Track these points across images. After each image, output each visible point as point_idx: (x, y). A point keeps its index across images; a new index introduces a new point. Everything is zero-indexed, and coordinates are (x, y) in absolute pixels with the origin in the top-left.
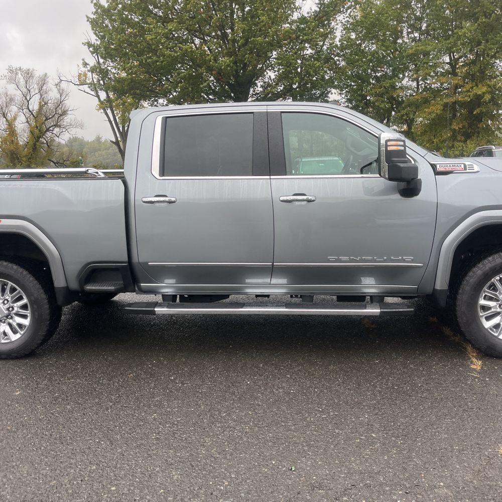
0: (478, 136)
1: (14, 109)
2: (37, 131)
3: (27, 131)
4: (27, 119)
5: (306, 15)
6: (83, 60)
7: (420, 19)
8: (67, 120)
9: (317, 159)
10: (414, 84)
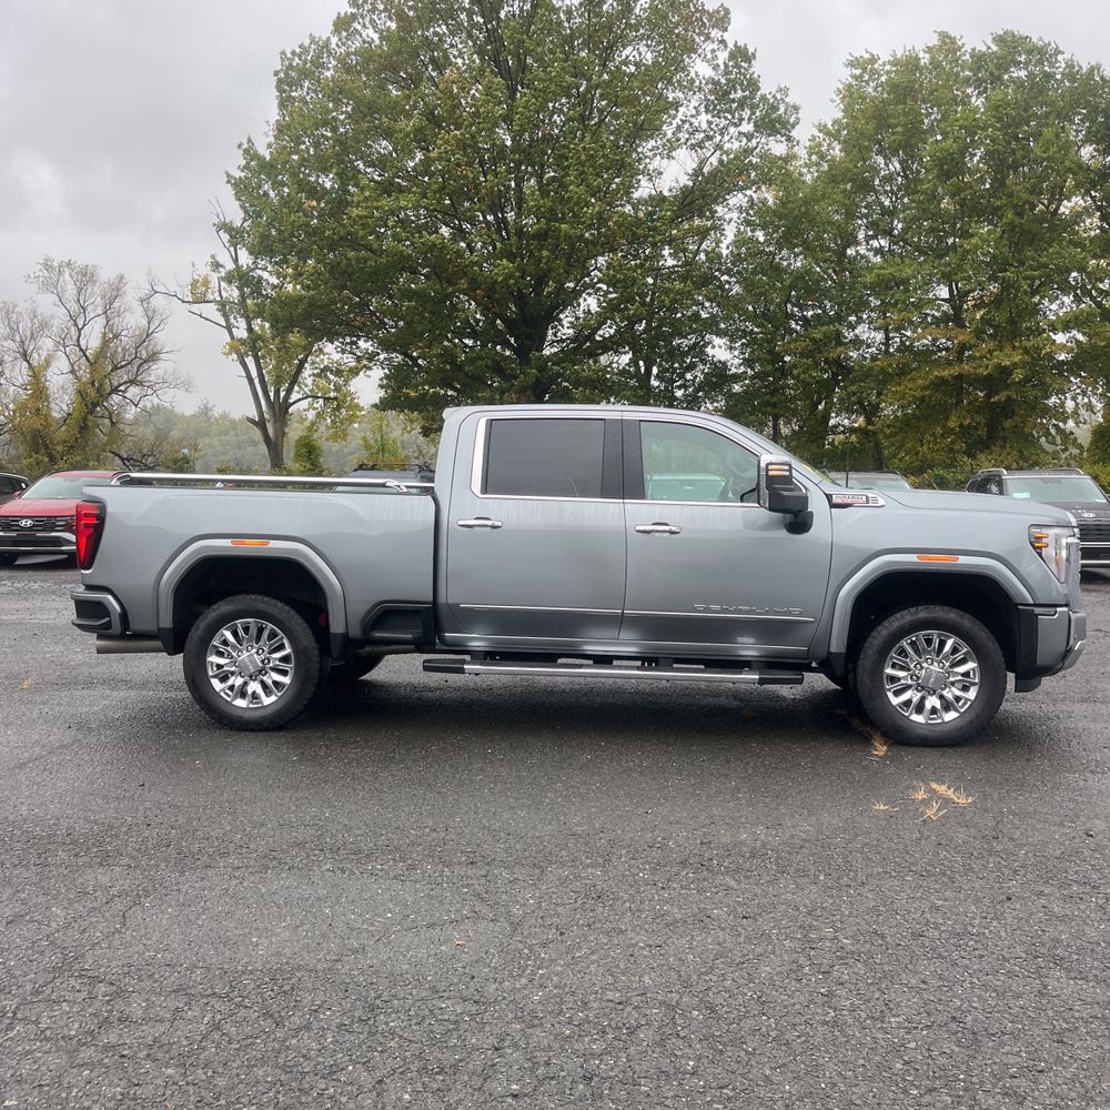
0: (1003, 447)
1: (47, 344)
2: (92, 393)
3: (71, 389)
4: (72, 365)
5: (666, 193)
6: (213, 257)
7: (891, 213)
8: (156, 371)
9: (683, 477)
10: (880, 336)
